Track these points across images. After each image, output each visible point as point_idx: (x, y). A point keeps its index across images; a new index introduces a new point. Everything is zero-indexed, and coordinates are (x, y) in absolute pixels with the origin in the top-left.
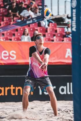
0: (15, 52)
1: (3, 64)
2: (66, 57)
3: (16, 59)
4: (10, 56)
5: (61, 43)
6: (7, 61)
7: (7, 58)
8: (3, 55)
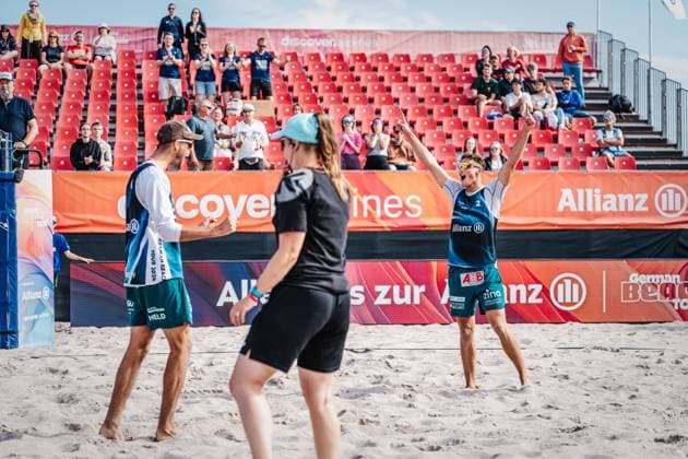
0: (418, 199)
1: (388, 230)
2: (560, 208)
3: (422, 216)
4: (405, 208)
5: (545, 175)
6: (396, 221)
7: (400, 213)
8: (387, 206)
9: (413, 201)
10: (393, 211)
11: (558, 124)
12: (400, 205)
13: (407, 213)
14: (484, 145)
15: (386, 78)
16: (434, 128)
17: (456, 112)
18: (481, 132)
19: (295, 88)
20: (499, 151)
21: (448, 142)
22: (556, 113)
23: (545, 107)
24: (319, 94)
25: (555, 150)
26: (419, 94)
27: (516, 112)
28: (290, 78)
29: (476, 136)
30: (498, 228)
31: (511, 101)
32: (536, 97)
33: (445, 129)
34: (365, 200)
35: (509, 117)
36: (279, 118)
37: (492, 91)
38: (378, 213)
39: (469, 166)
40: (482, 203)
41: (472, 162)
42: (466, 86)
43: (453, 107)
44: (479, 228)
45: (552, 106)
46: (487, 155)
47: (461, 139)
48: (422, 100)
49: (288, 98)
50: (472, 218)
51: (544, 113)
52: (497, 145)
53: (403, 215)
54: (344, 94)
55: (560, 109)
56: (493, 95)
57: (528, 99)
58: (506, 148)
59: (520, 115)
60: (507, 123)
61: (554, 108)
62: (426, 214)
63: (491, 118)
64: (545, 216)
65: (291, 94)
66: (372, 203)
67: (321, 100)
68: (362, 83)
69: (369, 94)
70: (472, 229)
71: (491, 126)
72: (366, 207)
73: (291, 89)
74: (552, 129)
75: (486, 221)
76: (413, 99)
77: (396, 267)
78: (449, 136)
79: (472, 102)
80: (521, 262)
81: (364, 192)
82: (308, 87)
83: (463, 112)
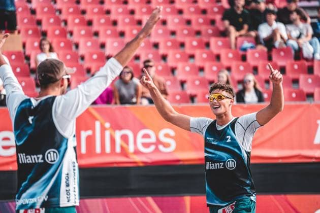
0: (172, 133)
2: (317, 141)
7: (152, 148)
8: (140, 140)
9: (167, 135)
10: (146, 145)
11: (313, 54)
12: (153, 139)
13: (161, 147)
14: (238, 77)
15: (137, 11)
16: (186, 61)
17: (208, 45)
18: (233, 64)
19: (44, 22)
20: (252, 84)
21: (201, 74)
22: (311, 43)
23: (299, 37)
24: (69, 28)
25: (310, 81)
26: (170, 27)
27: (269, 42)
28: (38, 11)
29: (229, 69)
30: (252, 161)
31: (264, 31)
32: (290, 27)
33: (198, 62)
34: (118, 135)
35: (262, 48)
36: (27, 53)
37: (244, 22)
38: (131, 149)
39: (220, 98)
40: (232, 139)
41: (224, 93)
42: (218, 18)
43: (205, 39)
44: (231, 164)
45: (307, 36)
46: (240, 87)
47: (213, 72)
48: (173, 33)
49: (36, 32)
50: (224, 155)
51: (298, 43)
52: (251, 77)
53: (157, 150)
54: (95, 28)
55: (316, 40)
56: (246, 27)
57: (281, 28)
58: (260, 80)
59: (274, 47)
60: (261, 54)
61: (309, 38)
62: (179, 148)
63: (245, 50)
64: (302, 148)
65: (39, 28)
66: (125, 138)
67: (71, 33)
68: (113, 17)
69: (120, 28)
70: (224, 165)
71: (244, 58)
72: (118, 141)
73: (39, 23)
74: (307, 60)
75: (238, 157)
76: (165, 32)
77: (147, 203)
78: (202, 69)
79: (224, 34)
80: (283, 196)
81: (116, 126)
82: (58, 21)
83: (216, 44)
